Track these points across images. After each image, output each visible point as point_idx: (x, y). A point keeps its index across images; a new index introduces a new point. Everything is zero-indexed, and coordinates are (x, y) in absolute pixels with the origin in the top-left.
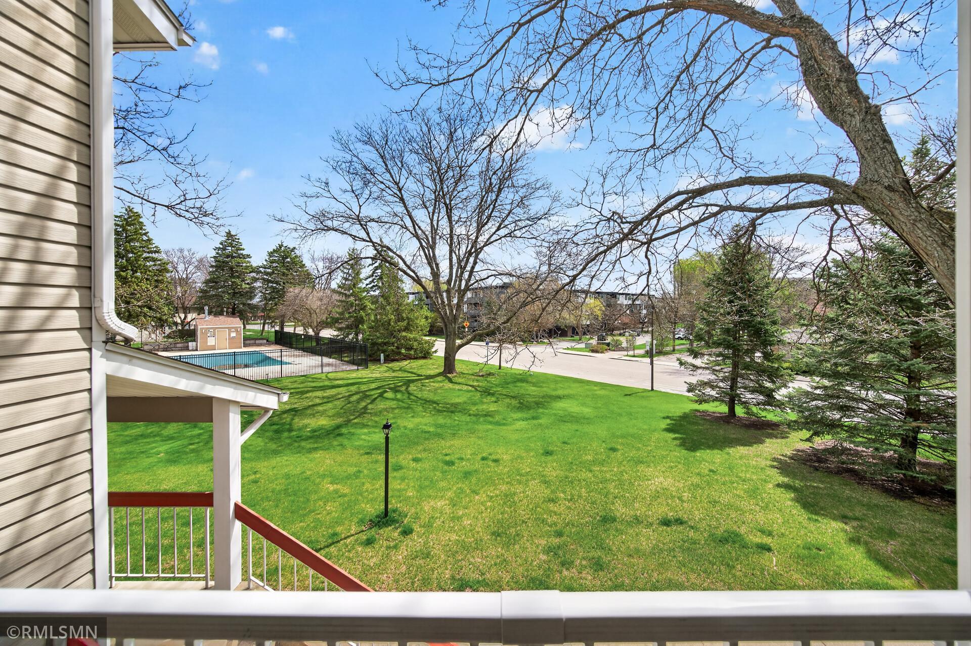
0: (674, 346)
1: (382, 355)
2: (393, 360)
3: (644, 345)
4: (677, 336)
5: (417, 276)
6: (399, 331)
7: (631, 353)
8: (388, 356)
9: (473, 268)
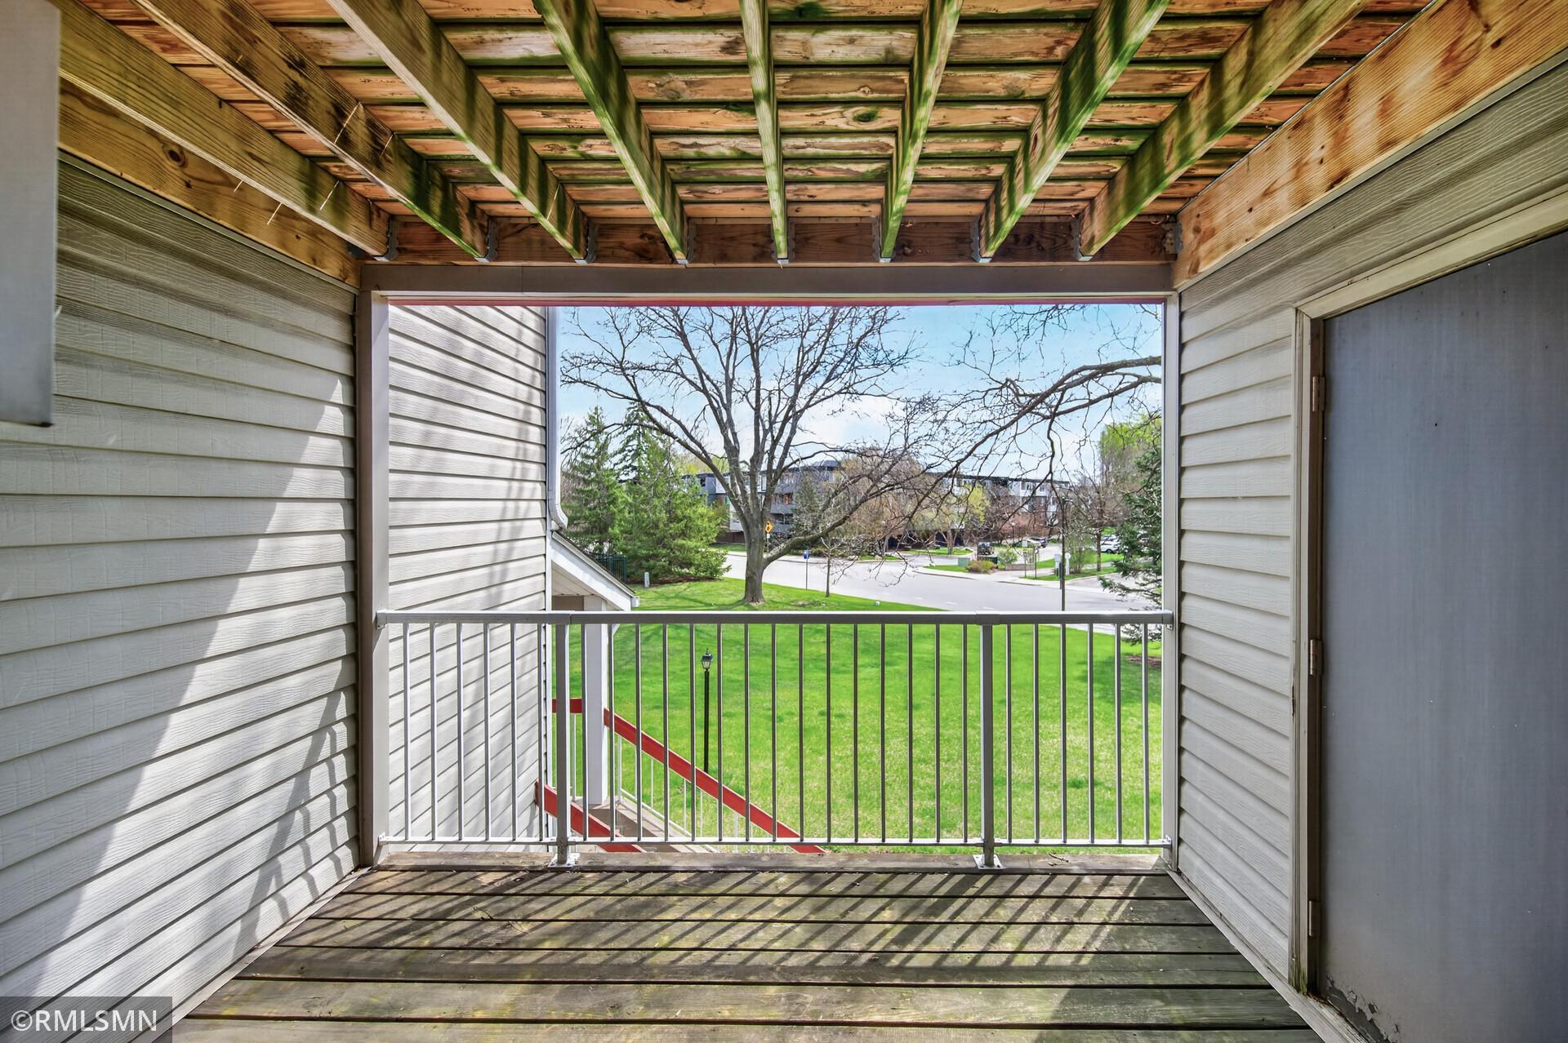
0: (1099, 563)
1: (647, 574)
2: (663, 583)
3: (1051, 562)
4: (1104, 548)
5: (704, 452)
6: (673, 537)
7: (1030, 573)
8: (656, 576)
9: (790, 439)
